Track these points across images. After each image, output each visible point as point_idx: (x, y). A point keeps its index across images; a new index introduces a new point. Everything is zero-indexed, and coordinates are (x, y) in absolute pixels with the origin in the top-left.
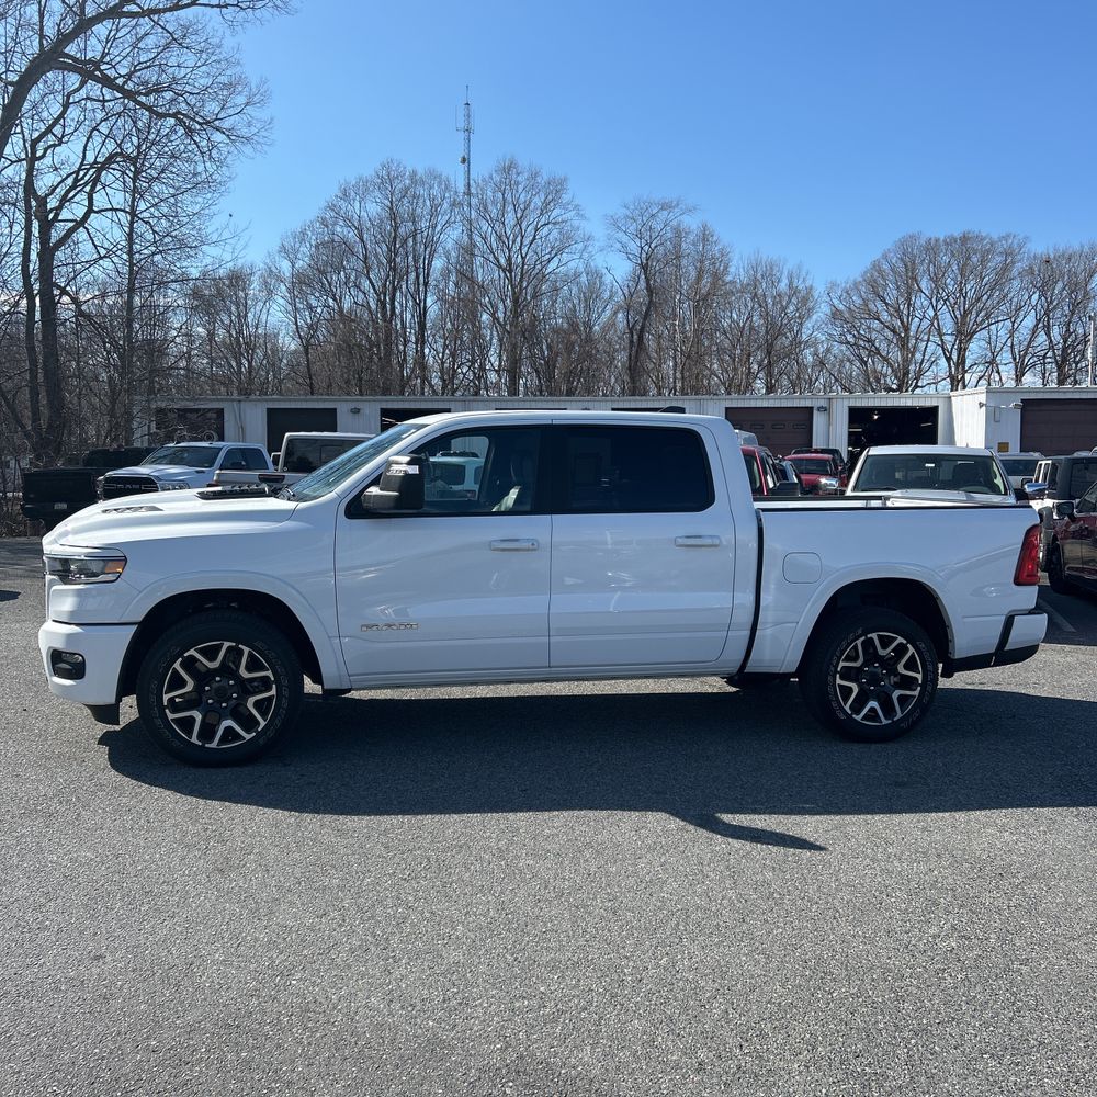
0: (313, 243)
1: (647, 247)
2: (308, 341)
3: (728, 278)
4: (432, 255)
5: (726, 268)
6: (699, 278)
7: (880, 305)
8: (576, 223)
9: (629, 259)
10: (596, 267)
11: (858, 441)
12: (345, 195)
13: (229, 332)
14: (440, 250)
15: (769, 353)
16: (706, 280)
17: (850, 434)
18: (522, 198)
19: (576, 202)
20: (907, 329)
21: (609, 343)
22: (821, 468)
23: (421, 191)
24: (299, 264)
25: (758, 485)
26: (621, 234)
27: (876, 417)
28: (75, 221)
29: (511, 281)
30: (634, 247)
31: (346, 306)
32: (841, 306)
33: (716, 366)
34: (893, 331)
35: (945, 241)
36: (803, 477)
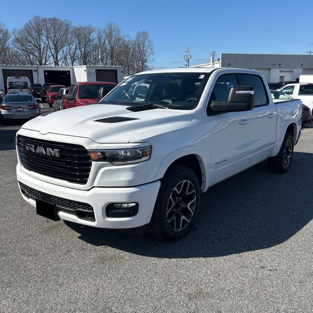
32: (18, 37)
35: (48, 19)
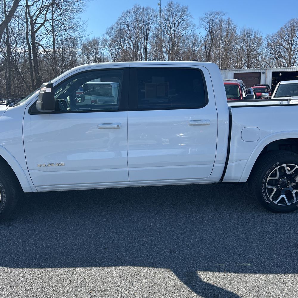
0: (115, 30)
1: (211, 26)
2: (115, 59)
3: (236, 35)
4: (149, 31)
5: (235, 32)
6: (227, 35)
7: (283, 42)
8: (190, 20)
9: (206, 30)
10: (196, 33)
11: (275, 83)
12: (124, 16)
13: (94, 57)
14: (151, 30)
15: (248, 57)
16: (229, 36)
17: (272, 80)
18: (175, 14)
19: (190, 14)
20: (291, 48)
21: (200, 56)
22: (263, 90)
23: (145, 13)
24: (112, 37)
25: (239, 96)
26: (204, 23)
27: (280, 75)
28: (41, 23)
29: (171, 38)
30: (207, 27)
31: (125, 48)
32: (271, 42)
33: (232, 62)
34: (287, 49)
36: (257, 94)
